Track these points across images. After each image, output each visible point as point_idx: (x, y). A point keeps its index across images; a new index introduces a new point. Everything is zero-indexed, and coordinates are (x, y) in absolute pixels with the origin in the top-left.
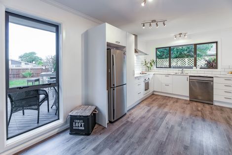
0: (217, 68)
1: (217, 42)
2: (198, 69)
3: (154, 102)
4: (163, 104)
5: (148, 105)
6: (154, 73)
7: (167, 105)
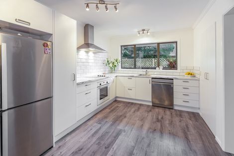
0: (177, 69)
1: (176, 42)
2: (161, 70)
3: (111, 114)
4: (121, 116)
5: (99, 122)
6: (116, 75)
7: (125, 117)
